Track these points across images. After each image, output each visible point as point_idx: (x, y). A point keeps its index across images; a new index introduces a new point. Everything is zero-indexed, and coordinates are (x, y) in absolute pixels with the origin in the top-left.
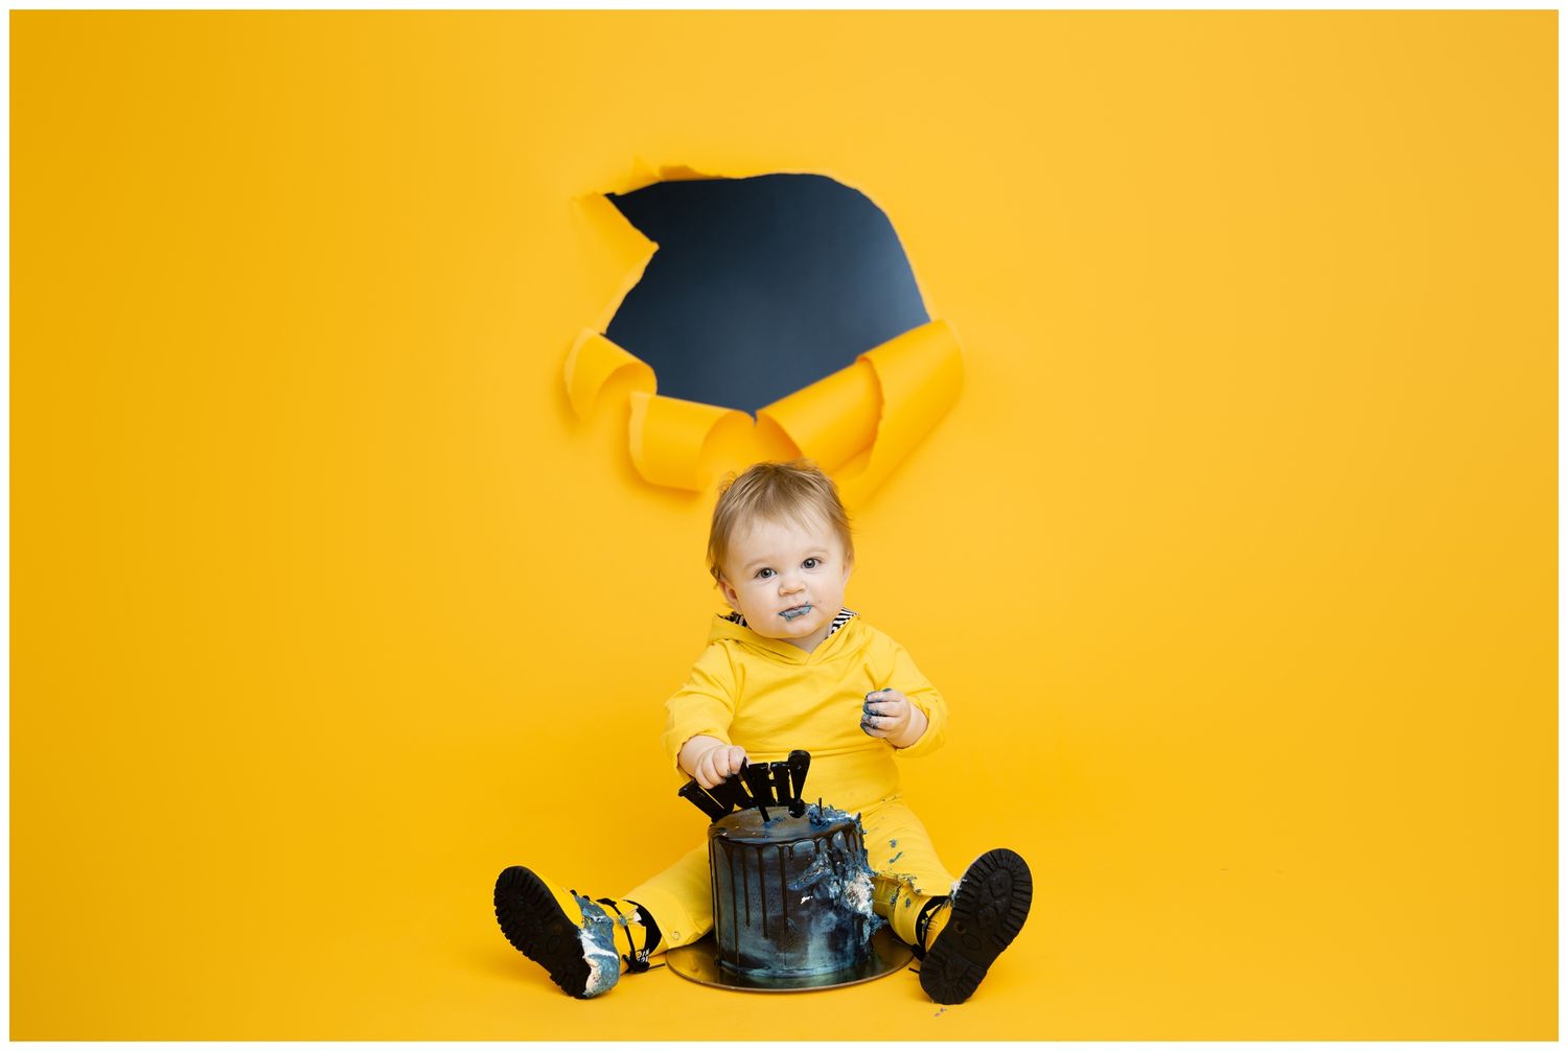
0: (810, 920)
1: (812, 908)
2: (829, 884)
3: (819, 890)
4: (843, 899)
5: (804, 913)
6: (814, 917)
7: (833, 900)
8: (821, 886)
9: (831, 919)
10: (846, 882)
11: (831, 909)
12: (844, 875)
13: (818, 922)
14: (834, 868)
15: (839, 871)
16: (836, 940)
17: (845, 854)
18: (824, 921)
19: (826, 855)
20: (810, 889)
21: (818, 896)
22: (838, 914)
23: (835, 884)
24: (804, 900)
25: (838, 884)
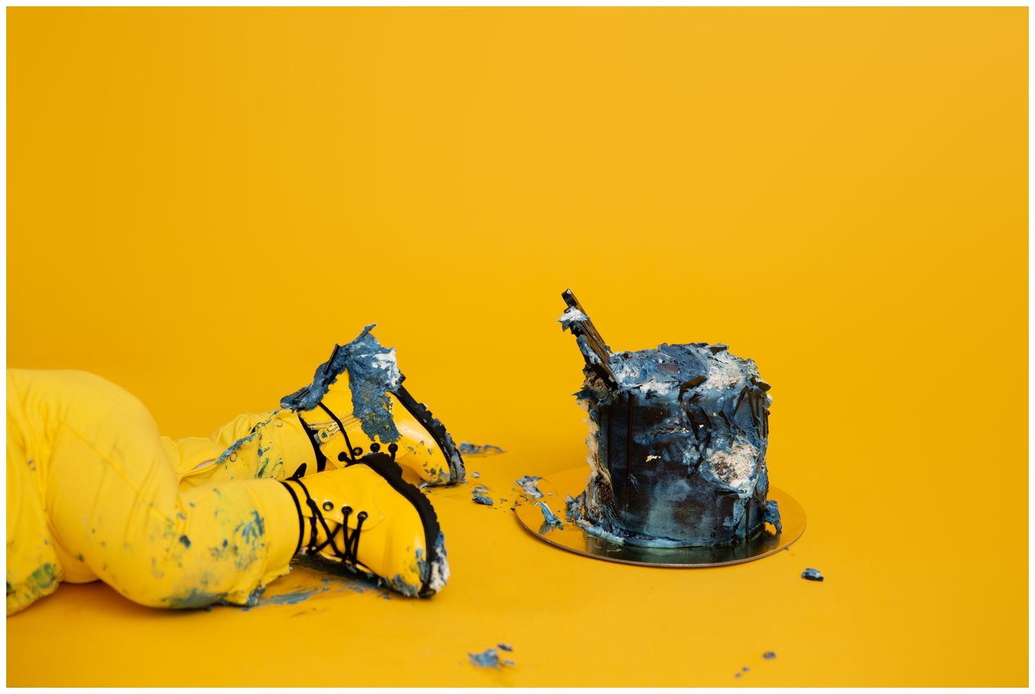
0: (655, 483)
1: (658, 470)
2: (685, 447)
3: (669, 452)
4: (701, 468)
5: (650, 474)
6: (660, 481)
7: (686, 466)
8: (673, 447)
9: (682, 488)
10: (709, 451)
11: (683, 476)
12: (708, 441)
13: (665, 487)
14: (696, 431)
15: (702, 436)
16: (684, 513)
17: (713, 417)
18: (672, 488)
19: (684, 414)
20: (658, 448)
21: (667, 458)
22: (692, 484)
23: (694, 448)
24: (650, 458)
25: (697, 449)
